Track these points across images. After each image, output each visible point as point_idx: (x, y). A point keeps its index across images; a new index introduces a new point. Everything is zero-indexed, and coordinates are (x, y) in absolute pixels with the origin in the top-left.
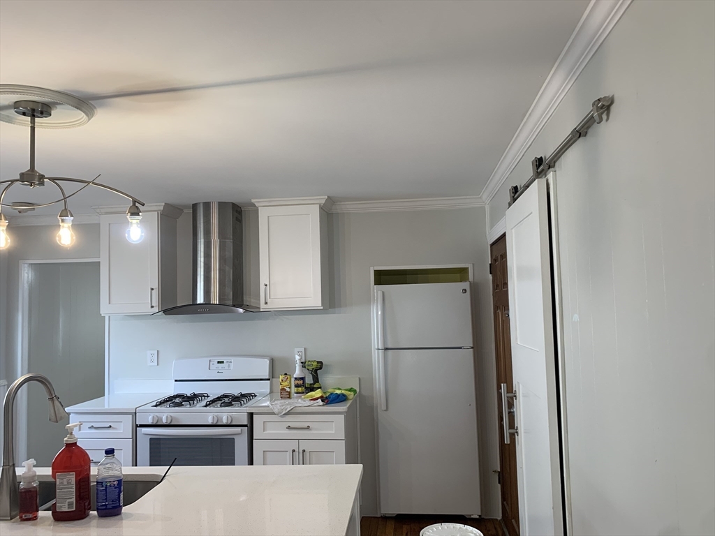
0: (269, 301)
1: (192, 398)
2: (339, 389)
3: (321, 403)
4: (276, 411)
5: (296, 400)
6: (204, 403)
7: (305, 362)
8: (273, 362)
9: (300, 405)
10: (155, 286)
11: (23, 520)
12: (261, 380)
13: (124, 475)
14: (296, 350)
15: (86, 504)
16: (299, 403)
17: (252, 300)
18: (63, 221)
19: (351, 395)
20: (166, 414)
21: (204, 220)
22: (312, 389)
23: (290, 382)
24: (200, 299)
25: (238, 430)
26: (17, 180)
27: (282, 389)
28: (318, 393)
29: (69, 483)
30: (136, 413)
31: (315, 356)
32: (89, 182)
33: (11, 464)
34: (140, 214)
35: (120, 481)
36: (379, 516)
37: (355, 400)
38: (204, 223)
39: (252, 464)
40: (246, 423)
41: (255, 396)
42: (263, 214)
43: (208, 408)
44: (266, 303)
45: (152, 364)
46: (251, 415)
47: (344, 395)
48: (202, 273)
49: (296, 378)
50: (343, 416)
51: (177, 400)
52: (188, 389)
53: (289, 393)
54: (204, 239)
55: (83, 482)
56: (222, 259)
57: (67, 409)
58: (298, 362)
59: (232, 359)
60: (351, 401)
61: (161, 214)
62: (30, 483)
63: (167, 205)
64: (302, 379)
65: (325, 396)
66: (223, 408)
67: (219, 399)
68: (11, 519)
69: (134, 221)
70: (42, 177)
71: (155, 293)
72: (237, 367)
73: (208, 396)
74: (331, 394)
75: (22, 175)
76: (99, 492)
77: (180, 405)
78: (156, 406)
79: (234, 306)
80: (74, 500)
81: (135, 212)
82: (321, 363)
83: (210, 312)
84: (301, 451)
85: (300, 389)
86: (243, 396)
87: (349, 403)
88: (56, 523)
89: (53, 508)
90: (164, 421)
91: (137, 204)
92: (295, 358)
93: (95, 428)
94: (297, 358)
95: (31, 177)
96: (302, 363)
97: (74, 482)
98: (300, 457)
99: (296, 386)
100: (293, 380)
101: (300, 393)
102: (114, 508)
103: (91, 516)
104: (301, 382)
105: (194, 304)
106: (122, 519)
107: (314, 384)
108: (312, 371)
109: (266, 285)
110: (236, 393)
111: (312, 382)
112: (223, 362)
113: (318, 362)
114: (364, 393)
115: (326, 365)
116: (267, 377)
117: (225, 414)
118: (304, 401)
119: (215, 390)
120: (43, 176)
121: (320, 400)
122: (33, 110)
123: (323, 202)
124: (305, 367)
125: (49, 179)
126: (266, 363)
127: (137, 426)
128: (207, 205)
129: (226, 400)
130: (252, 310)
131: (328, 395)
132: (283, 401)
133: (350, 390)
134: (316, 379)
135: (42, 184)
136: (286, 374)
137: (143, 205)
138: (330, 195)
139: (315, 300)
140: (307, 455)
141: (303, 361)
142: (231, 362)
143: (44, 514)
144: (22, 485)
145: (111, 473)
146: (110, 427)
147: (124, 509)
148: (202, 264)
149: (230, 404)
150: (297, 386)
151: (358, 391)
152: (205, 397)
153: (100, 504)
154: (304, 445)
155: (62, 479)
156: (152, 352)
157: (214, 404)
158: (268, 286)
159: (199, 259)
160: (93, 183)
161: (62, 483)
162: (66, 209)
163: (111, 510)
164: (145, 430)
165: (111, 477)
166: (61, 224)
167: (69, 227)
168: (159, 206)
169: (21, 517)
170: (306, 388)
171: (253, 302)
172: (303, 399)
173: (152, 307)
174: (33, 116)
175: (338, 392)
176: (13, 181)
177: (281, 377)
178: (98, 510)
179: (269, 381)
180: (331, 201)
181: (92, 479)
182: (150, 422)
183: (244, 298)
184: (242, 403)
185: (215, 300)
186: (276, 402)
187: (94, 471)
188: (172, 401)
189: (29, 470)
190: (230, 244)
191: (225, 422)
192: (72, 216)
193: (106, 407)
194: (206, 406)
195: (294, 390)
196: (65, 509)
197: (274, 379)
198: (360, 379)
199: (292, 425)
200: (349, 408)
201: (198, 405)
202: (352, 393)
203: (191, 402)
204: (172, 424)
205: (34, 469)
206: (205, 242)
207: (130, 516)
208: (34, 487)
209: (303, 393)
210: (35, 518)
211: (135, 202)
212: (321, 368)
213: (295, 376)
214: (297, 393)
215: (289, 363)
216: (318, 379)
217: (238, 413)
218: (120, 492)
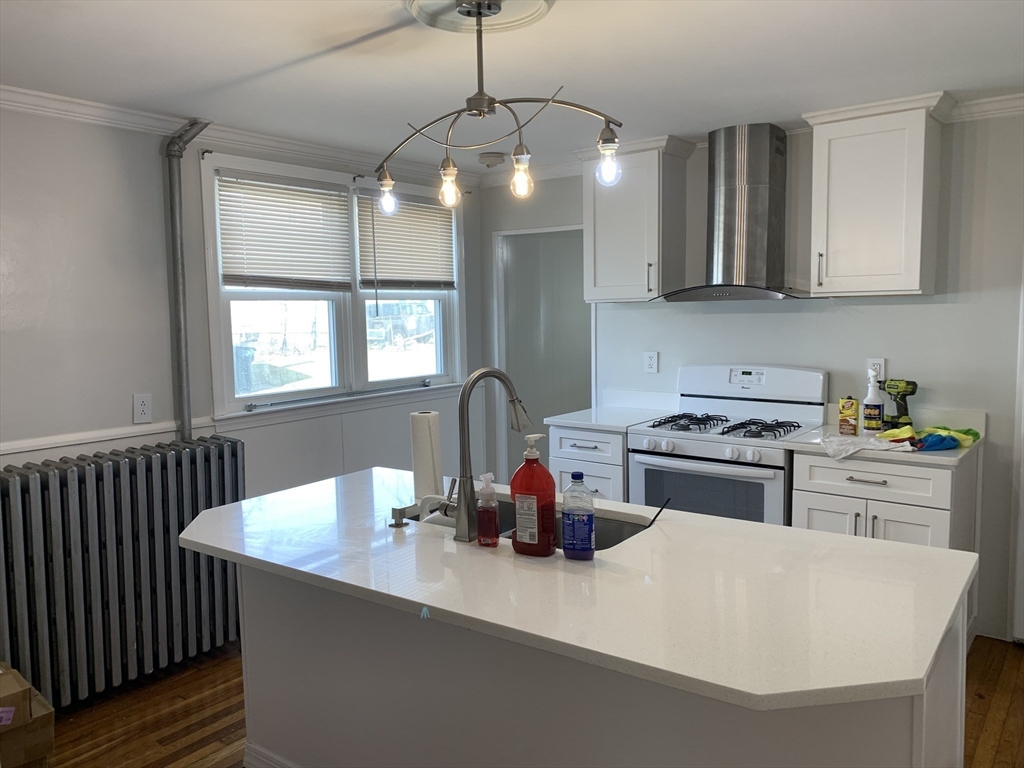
0: (825, 280)
1: (705, 421)
2: (945, 429)
3: (910, 448)
4: (830, 451)
5: (865, 440)
6: (720, 429)
7: (885, 382)
8: (829, 378)
9: (873, 447)
10: (654, 258)
11: (482, 545)
12: (809, 403)
13: (596, 509)
14: (870, 361)
15: (552, 538)
16: (871, 444)
17: (798, 281)
18: (518, 161)
19: (967, 440)
20: (667, 438)
21: (725, 155)
22: (895, 425)
23: (857, 411)
24: (718, 278)
25: (770, 472)
26: (464, 111)
27: (842, 421)
28: (905, 432)
29: (530, 509)
30: (627, 433)
31: (902, 372)
32: (547, 101)
33: (469, 476)
34: (616, 140)
35: (590, 517)
36: (1009, 640)
37: (974, 452)
38: (726, 160)
39: (790, 525)
40: (782, 465)
41: (799, 427)
42: (820, 137)
43: (725, 436)
44: (820, 284)
45: (651, 370)
46: (790, 454)
47: (953, 439)
48: (721, 239)
49: (867, 406)
50: (950, 472)
51: (682, 422)
52: (699, 408)
53: (855, 428)
54: (725, 186)
55: (547, 509)
56: (752, 217)
57: (546, 421)
58: (872, 380)
59: (765, 370)
60: (967, 450)
61: (664, 153)
62: (488, 501)
63: (672, 138)
64: (878, 407)
65: (917, 438)
66: (748, 439)
67: (742, 425)
68: (470, 541)
69: (608, 153)
70: (492, 101)
71: (654, 270)
72: (772, 381)
73: (727, 421)
74: (930, 435)
75: (469, 101)
76: (566, 527)
77: (686, 428)
78: (654, 426)
79: (768, 288)
80: (536, 530)
81: (608, 138)
82: (914, 384)
83: (732, 297)
84: (870, 517)
85: (873, 423)
86: (780, 425)
87: (962, 453)
88: (517, 555)
89: (513, 537)
90: (664, 448)
91: (612, 126)
92: (867, 373)
93: (578, 447)
94: (871, 373)
95: (480, 103)
96: (879, 382)
97: (535, 508)
98: (868, 525)
99: (866, 418)
100: (861, 408)
101: (873, 429)
102: (584, 549)
103: (556, 555)
104: (877, 412)
105: (709, 285)
106: (594, 567)
107: (899, 417)
108: (896, 396)
109: (821, 255)
110: (769, 419)
111: (896, 414)
112: (750, 373)
113: (908, 383)
114: (993, 438)
115: (923, 389)
116: (820, 401)
117: (750, 448)
118: (880, 442)
119: (739, 413)
120: (494, 99)
121: (907, 443)
122: (479, 5)
123: (934, 102)
124: (884, 389)
125: (500, 102)
126: (819, 378)
127: (629, 450)
128: (731, 132)
129: (753, 427)
130: (797, 295)
131: (923, 436)
132: (844, 438)
133: (967, 432)
134: (903, 410)
135: (492, 110)
136: (850, 398)
137: (620, 125)
138: (946, 89)
139: (909, 279)
140: (880, 524)
141: (882, 379)
142: (762, 374)
143: (504, 541)
144: (480, 503)
145: (579, 504)
146: (596, 447)
147: (597, 554)
148: (722, 225)
149: (758, 435)
150: (868, 418)
151: (982, 435)
152: (722, 421)
153: (567, 542)
154: (875, 509)
155: (522, 502)
156: (651, 354)
157: (735, 432)
158: (824, 257)
159: (717, 217)
160: (554, 101)
161: (522, 507)
162: (521, 144)
163: (580, 553)
164: (638, 457)
165: (579, 509)
166: (516, 166)
167: (525, 171)
168: (662, 140)
169: (480, 541)
170: (883, 422)
171: (799, 284)
172: (877, 439)
173: (650, 290)
174: (479, 15)
175: (944, 433)
176: (459, 112)
177: (842, 402)
178: (565, 549)
179: (822, 407)
180: (951, 99)
181: (558, 508)
182: (644, 447)
183: (786, 278)
184: (778, 435)
185: (739, 279)
186: (831, 439)
187: (559, 498)
188: (673, 421)
189: (487, 485)
190: (764, 191)
191: (749, 458)
192: (528, 153)
193: (594, 422)
194: (723, 433)
195: (862, 423)
196: (527, 540)
197: (829, 404)
198: (987, 416)
199: (856, 476)
200: (961, 461)
201: (712, 431)
202: (970, 437)
203: (702, 426)
204: (674, 453)
205: (493, 485)
206: (726, 190)
207: (602, 564)
208: (492, 508)
209: (879, 429)
210: (495, 545)
211: (608, 122)
212: (913, 393)
213: (866, 402)
214: (868, 429)
215: (856, 381)
216: (906, 409)
217: (771, 449)
218: (591, 531)
